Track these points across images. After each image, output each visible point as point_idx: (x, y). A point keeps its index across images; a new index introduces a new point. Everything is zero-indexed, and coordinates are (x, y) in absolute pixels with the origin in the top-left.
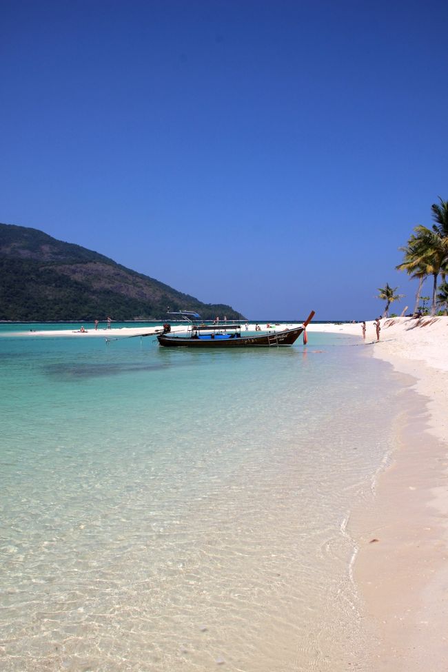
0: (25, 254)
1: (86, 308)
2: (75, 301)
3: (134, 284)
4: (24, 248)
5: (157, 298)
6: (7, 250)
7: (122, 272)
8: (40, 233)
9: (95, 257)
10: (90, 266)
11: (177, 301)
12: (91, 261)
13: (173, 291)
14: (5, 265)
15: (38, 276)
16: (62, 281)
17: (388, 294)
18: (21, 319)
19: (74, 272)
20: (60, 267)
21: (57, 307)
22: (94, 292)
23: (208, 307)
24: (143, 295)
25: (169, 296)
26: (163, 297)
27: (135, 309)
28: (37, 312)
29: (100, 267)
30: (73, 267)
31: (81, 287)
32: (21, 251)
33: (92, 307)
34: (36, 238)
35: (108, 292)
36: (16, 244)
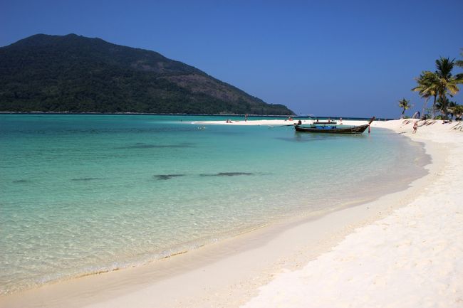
0: (147, 68)
1: (188, 105)
2: (180, 100)
3: (220, 90)
4: (146, 64)
5: (236, 99)
6: (134, 65)
7: (212, 81)
8: (157, 53)
9: (193, 70)
10: (191, 76)
11: (249, 102)
12: (191, 73)
13: (247, 95)
14: (134, 76)
15: (156, 83)
16: (172, 87)
17: (404, 104)
18: (144, 112)
19: (180, 80)
20: (170, 77)
21: (168, 105)
22: (193, 95)
23: (270, 106)
24: (226, 97)
25: (243, 98)
26: (239, 98)
27: (220, 106)
28: (155, 107)
29: (197, 77)
30: (179, 77)
31: (185, 91)
32: (144, 66)
33: (191, 105)
34: (154, 57)
35: (202, 95)
36: (141, 62)
